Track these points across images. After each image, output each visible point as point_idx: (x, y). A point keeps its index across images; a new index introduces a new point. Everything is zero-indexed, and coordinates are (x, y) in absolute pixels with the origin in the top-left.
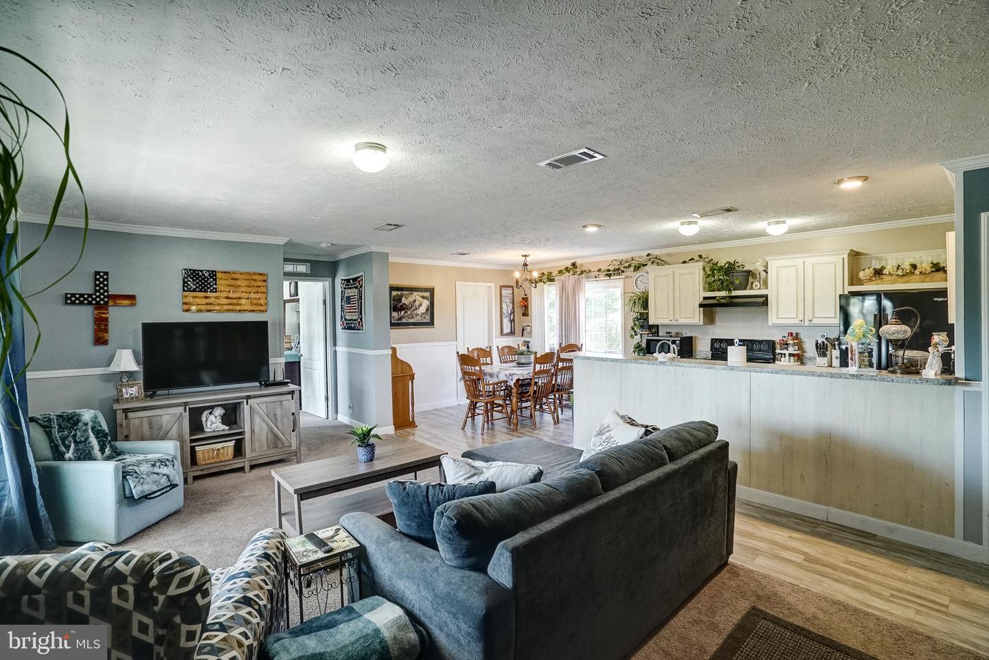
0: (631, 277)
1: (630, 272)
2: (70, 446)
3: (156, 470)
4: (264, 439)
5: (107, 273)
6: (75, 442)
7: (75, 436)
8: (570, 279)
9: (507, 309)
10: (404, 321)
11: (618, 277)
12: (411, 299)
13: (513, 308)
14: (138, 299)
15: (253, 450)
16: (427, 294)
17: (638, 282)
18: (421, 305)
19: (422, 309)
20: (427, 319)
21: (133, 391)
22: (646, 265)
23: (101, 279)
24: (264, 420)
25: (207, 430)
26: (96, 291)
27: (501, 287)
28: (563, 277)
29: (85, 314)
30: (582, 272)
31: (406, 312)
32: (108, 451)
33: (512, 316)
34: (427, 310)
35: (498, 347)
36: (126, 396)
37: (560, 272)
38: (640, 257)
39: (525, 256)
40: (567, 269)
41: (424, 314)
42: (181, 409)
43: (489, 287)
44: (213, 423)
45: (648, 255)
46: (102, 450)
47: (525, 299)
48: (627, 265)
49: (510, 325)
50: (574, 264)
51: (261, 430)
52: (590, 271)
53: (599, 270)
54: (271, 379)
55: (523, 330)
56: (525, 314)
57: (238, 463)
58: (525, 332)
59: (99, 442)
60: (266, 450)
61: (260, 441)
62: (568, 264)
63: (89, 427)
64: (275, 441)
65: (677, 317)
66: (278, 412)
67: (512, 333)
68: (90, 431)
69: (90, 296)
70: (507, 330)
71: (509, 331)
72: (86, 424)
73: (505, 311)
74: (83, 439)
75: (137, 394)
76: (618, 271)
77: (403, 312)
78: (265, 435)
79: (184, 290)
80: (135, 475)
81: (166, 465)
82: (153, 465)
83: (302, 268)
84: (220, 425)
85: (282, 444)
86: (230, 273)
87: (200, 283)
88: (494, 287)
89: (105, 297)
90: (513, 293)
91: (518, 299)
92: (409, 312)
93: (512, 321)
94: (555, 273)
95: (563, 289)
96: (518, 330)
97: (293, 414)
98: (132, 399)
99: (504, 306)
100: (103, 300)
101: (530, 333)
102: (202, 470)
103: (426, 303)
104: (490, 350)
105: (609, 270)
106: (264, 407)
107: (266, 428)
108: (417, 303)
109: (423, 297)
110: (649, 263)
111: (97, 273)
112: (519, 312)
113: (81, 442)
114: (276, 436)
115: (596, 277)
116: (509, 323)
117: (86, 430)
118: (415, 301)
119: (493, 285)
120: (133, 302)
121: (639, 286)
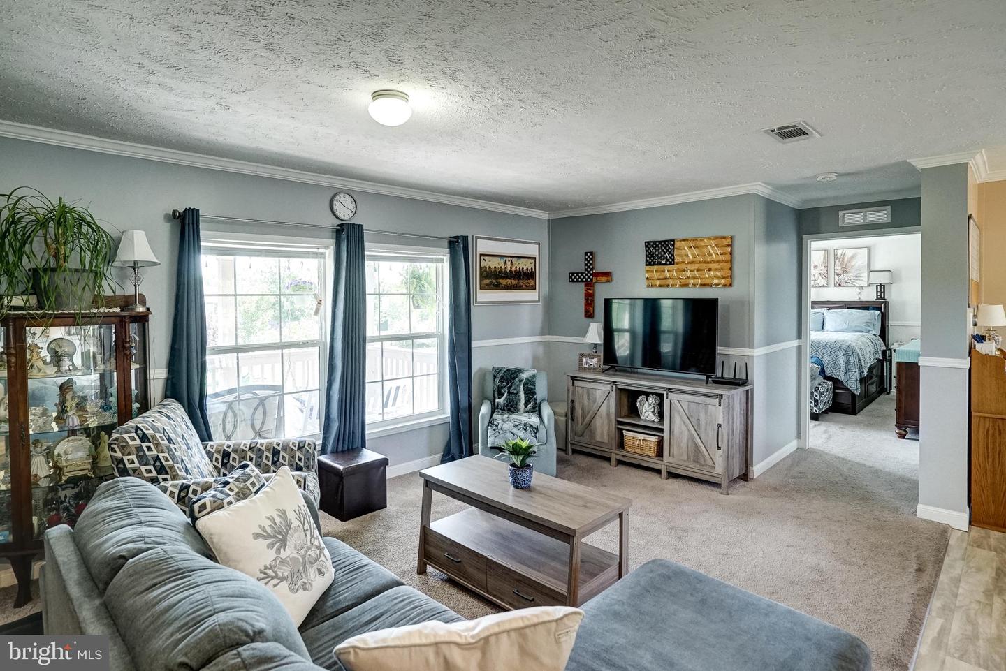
2: (504, 394)
3: (515, 430)
4: (684, 445)
6: (509, 392)
7: (510, 387)
14: (615, 277)
15: (671, 455)
21: (593, 362)
23: (590, 257)
24: (684, 423)
26: (586, 270)
29: (580, 289)
32: (529, 406)
36: (585, 366)
42: (608, 388)
44: (647, 410)
46: (526, 404)
51: (681, 433)
57: (655, 463)
59: (525, 397)
60: (685, 461)
61: (679, 447)
63: (522, 383)
64: (696, 455)
66: (702, 416)
68: (522, 386)
69: (582, 274)
72: (521, 381)
74: (515, 392)
75: (595, 366)
78: (685, 441)
79: (646, 265)
80: (495, 428)
81: (525, 430)
82: (516, 426)
84: (651, 414)
85: (705, 461)
86: (687, 240)
87: (660, 256)
89: (591, 275)
97: (720, 426)
98: (590, 370)
100: (589, 277)
102: (623, 456)
106: (685, 405)
107: (686, 433)
111: (586, 254)
113: (513, 393)
114: (697, 446)
117: (519, 385)
120: (610, 279)
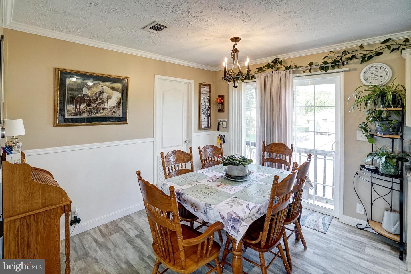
0: (355, 70)
1: (355, 64)
8: (274, 76)
9: (205, 106)
10: (85, 116)
11: (337, 70)
12: (96, 90)
13: (210, 104)
16: (119, 86)
17: (368, 75)
18: (110, 97)
19: (112, 103)
20: (119, 114)
27: (200, 85)
28: (264, 74)
30: (287, 68)
31: (88, 105)
33: (209, 112)
34: (118, 104)
35: (199, 148)
37: (260, 69)
38: (372, 45)
40: (269, 66)
41: (114, 107)
43: (188, 84)
45: (385, 41)
47: (222, 97)
48: (349, 56)
49: (207, 120)
50: (276, 61)
52: (296, 67)
53: (311, 64)
55: (219, 125)
56: (221, 110)
58: (220, 126)
62: (269, 60)
67: (209, 127)
70: (204, 124)
71: (206, 125)
73: (203, 107)
76: (336, 64)
77: (83, 106)
88: (193, 84)
90: (210, 91)
91: (214, 97)
92: (93, 106)
93: (209, 116)
94: (253, 71)
95: (264, 87)
96: (214, 125)
99: (202, 102)
101: (226, 128)
103: (116, 96)
104: (191, 152)
105: (326, 63)
108: (105, 95)
109: (113, 89)
112: (215, 109)
115: (304, 72)
116: (206, 118)
118: (102, 92)
119: (192, 82)
121: (369, 80)
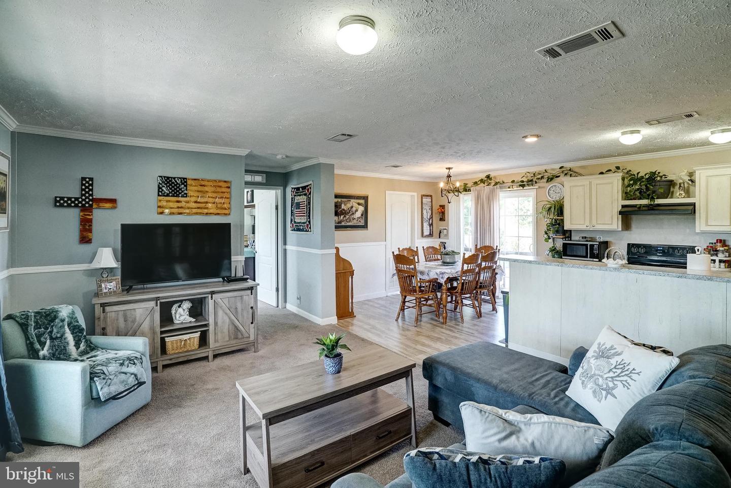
0: (543, 187)
1: (543, 183)
2: (45, 343)
3: (124, 369)
4: (226, 331)
5: (91, 179)
6: (52, 339)
7: (51, 332)
8: (485, 189)
9: (427, 215)
10: (343, 224)
11: (531, 187)
12: (349, 205)
13: (432, 214)
14: (119, 203)
15: (216, 341)
16: (362, 201)
17: (551, 192)
18: (357, 211)
19: (358, 214)
20: (362, 223)
21: (112, 285)
22: (559, 176)
23: (87, 184)
24: (226, 314)
25: (176, 322)
26: (82, 195)
27: (423, 196)
28: (478, 188)
29: (73, 216)
30: (496, 184)
31: (345, 216)
32: (82, 346)
33: (431, 221)
34: (362, 215)
35: (423, 247)
36: (105, 291)
37: (476, 183)
38: (553, 169)
39: (449, 169)
40: (482, 181)
41: (359, 218)
42: (153, 304)
43: (412, 196)
44: (181, 315)
45: (561, 168)
46: (77, 346)
47: (443, 207)
48: (540, 176)
49: (429, 229)
50: (488, 177)
51: (223, 322)
52: (503, 182)
53: (513, 182)
54: (233, 275)
55: (440, 232)
56: (442, 219)
57: (202, 353)
58: (442, 234)
59: (74, 338)
60: (228, 341)
61: (222, 332)
62: (483, 176)
63: (66, 323)
64: (236, 332)
65: (594, 222)
66: (239, 306)
67: (431, 235)
68: (66, 327)
69: (77, 199)
70: (426, 232)
71: (428, 233)
72: (63, 321)
73: (425, 216)
74: (59, 335)
75: (115, 289)
76: (531, 182)
77: (342, 217)
78: (227, 327)
79: (159, 195)
80: (103, 376)
81: (134, 364)
82: (122, 364)
83: (258, 178)
84: (188, 317)
85: (242, 335)
86: (199, 180)
87: (175, 187)
88: (416, 196)
89: (90, 200)
90: (432, 201)
91: (436, 207)
92: (347, 217)
93: (431, 225)
94: (470, 184)
95: (478, 198)
96: (436, 233)
97: (252, 308)
98: (110, 293)
99: (425, 212)
100: (88, 203)
101: (447, 235)
102: (171, 359)
103: (361, 209)
104: (417, 250)
105: (523, 181)
106: (226, 301)
107: (228, 320)
108: (354, 209)
109: (359, 204)
110: (562, 175)
111: (83, 179)
112: (436, 218)
113: (57, 338)
114: (236, 328)
115: (509, 188)
116: (428, 227)
117: (63, 326)
118: (352, 207)
119: (415, 194)
120: (115, 205)
121: (551, 196)
